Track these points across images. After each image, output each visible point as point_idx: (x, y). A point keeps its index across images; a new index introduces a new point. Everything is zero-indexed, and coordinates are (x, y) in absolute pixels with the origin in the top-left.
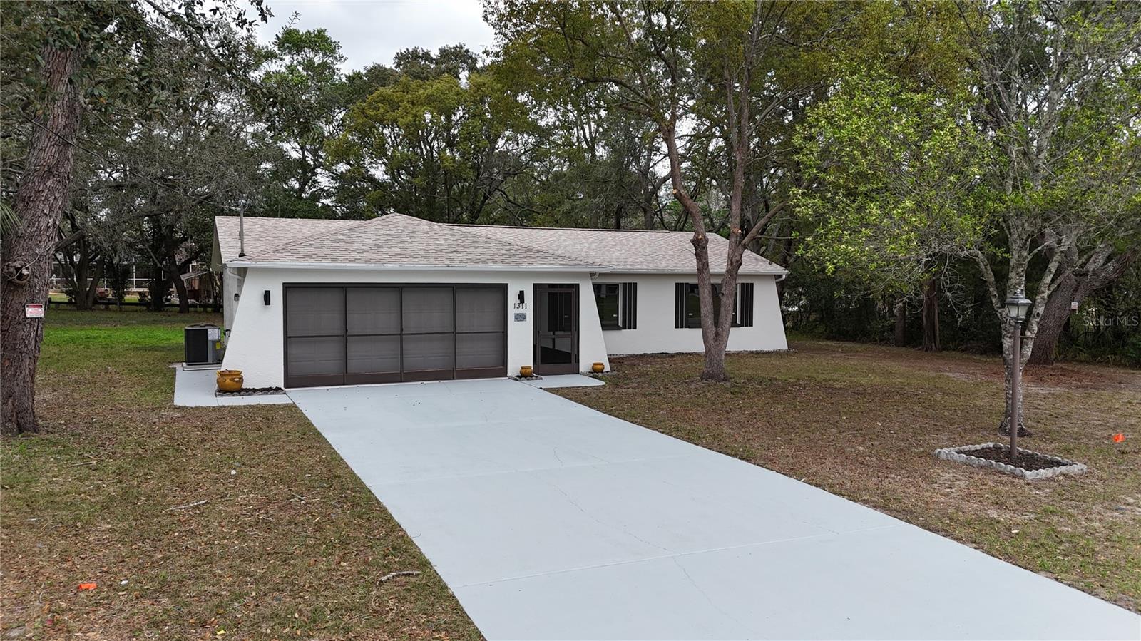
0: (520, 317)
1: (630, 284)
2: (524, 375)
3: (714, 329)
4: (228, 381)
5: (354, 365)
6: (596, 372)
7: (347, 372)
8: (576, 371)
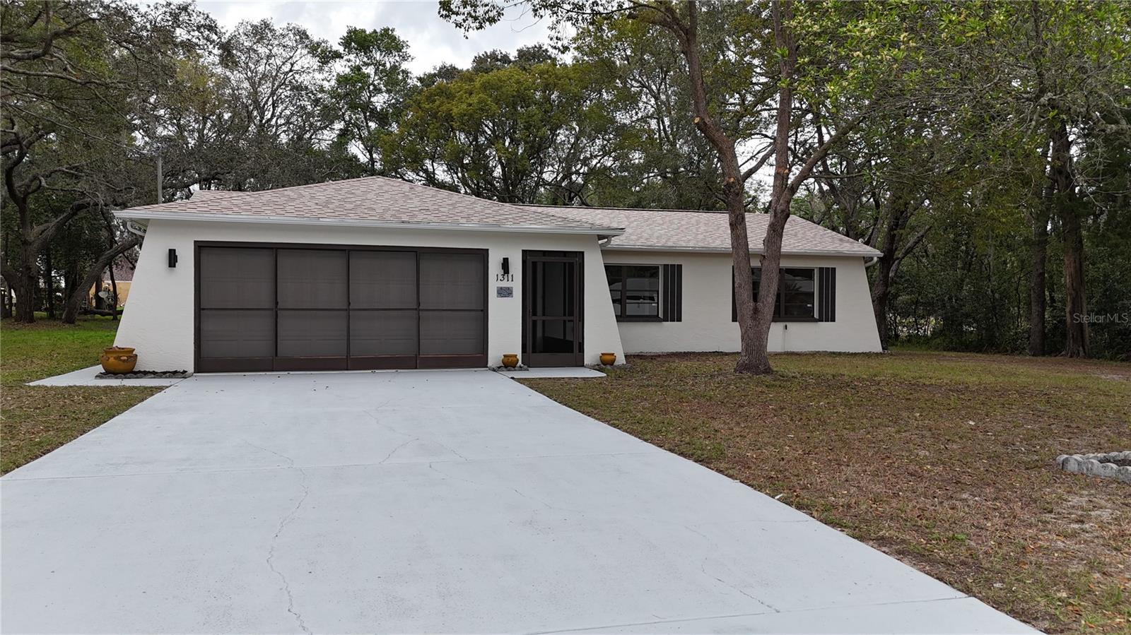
0: (505, 292)
1: (673, 266)
2: (508, 364)
3: (752, 304)
4: (112, 360)
5: (288, 347)
6: (606, 362)
7: (276, 355)
8: (580, 363)
